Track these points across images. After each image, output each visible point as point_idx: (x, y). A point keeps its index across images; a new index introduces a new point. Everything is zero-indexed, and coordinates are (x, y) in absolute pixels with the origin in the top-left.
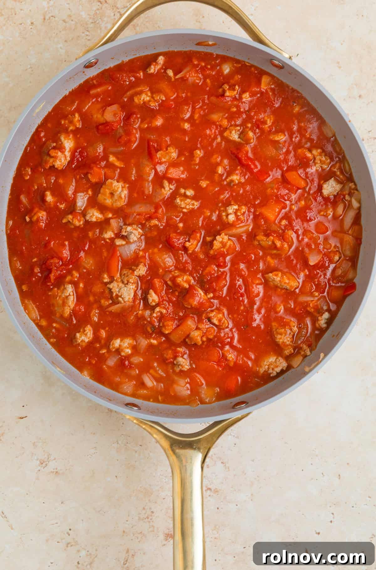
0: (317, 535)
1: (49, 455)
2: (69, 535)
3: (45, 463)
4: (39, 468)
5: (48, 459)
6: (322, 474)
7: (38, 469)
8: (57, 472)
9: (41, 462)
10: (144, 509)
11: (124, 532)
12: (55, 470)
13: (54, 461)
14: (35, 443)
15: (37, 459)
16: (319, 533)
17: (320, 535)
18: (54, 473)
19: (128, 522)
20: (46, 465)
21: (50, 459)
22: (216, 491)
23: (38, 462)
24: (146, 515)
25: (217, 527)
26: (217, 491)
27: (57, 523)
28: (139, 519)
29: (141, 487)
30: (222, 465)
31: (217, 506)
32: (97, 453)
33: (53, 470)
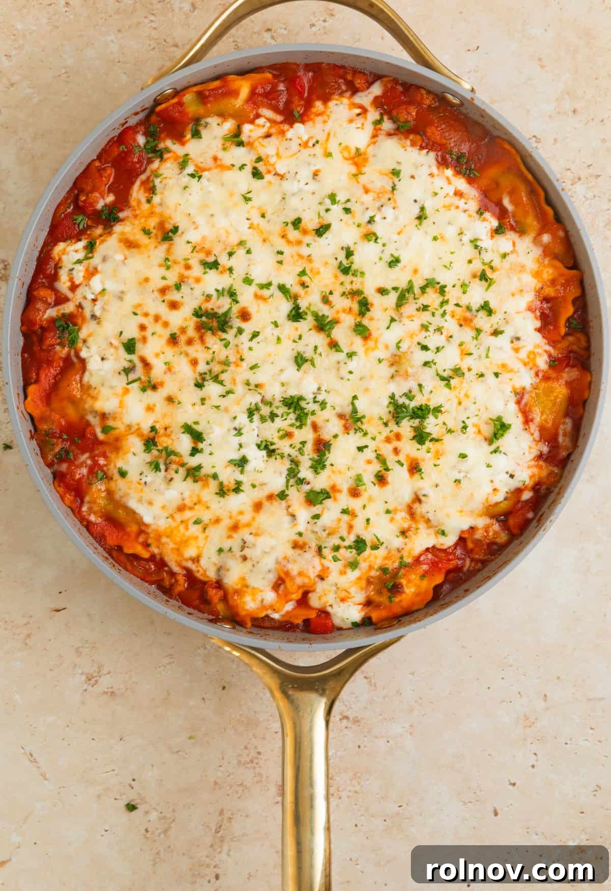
0: (511, 787)
1: (100, 667)
2: (132, 788)
3: (95, 679)
4: (85, 686)
5: (99, 672)
6: (519, 693)
7: (84, 688)
8: (112, 693)
9: (87, 677)
10: (246, 748)
11: (216, 783)
12: (110, 690)
13: (108, 676)
14: (78, 648)
15: (82, 674)
16: (514, 784)
17: (515, 787)
18: (109, 694)
19: (222, 769)
20: (96, 681)
21: (102, 672)
22: (356, 721)
23: (84, 678)
24: (250, 757)
25: (359, 775)
26: (358, 721)
27: (113, 770)
28: (239, 763)
29: (240, 715)
30: (365, 681)
31: (359, 743)
32: (173, 662)
33: (106, 690)
